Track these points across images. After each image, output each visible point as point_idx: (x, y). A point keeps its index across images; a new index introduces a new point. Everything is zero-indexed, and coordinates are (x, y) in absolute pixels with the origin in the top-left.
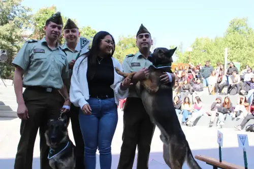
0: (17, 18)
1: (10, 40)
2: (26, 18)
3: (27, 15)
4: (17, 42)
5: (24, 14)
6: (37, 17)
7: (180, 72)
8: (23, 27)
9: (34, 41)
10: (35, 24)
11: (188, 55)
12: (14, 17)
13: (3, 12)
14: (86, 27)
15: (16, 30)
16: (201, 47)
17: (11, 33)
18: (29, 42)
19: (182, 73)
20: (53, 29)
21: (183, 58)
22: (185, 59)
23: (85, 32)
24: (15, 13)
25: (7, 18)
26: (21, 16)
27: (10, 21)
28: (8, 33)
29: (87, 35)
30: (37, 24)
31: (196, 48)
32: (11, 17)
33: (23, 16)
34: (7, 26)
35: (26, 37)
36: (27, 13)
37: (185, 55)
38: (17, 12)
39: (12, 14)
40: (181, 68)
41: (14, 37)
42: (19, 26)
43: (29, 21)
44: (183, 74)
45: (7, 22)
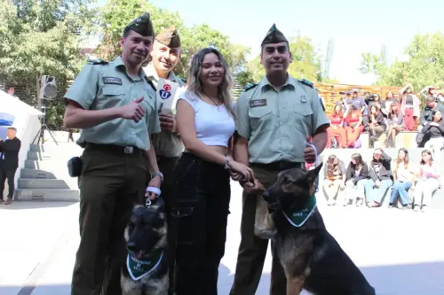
0: (70, 16)
1: (61, 57)
2: (88, 15)
3: (89, 10)
4: (72, 62)
5: (83, 7)
6: (108, 12)
7: (388, 104)
8: (83, 33)
9: (103, 63)
10: (104, 25)
11: (400, 70)
12: (64, 14)
13: (46, 7)
14: (199, 25)
15: (69, 38)
16: (426, 54)
17: (61, 45)
18: (96, 63)
19: (392, 106)
20: (134, 45)
21: (390, 75)
22: (394, 77)
23: (199, 34)
24: (67, 7)
25: (54, 18)
26: (78, 12)
27: (58, 23)
28: (56, 45)
29: (202, 40)
30: (109, 26)
31: (416, 54)
32: (60, 15)
33: (82, 12)
34: (55, 32)
35: (88, 50)
36: (88, 5)
37: (394, 70)
38: (70, 5)
39: (62, 9)
40: (390, 95)
41: (66, 53)
42: (75, 30)
43: (93, 19)
44: (394, 108)
45: (53, 25)
